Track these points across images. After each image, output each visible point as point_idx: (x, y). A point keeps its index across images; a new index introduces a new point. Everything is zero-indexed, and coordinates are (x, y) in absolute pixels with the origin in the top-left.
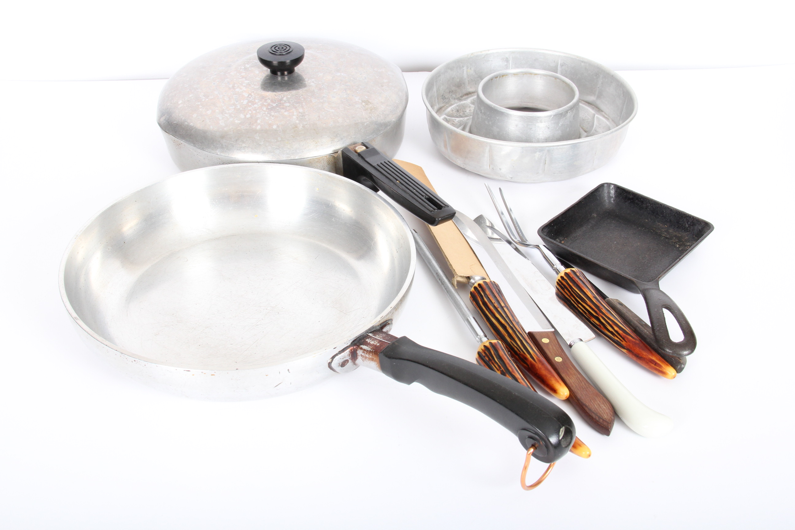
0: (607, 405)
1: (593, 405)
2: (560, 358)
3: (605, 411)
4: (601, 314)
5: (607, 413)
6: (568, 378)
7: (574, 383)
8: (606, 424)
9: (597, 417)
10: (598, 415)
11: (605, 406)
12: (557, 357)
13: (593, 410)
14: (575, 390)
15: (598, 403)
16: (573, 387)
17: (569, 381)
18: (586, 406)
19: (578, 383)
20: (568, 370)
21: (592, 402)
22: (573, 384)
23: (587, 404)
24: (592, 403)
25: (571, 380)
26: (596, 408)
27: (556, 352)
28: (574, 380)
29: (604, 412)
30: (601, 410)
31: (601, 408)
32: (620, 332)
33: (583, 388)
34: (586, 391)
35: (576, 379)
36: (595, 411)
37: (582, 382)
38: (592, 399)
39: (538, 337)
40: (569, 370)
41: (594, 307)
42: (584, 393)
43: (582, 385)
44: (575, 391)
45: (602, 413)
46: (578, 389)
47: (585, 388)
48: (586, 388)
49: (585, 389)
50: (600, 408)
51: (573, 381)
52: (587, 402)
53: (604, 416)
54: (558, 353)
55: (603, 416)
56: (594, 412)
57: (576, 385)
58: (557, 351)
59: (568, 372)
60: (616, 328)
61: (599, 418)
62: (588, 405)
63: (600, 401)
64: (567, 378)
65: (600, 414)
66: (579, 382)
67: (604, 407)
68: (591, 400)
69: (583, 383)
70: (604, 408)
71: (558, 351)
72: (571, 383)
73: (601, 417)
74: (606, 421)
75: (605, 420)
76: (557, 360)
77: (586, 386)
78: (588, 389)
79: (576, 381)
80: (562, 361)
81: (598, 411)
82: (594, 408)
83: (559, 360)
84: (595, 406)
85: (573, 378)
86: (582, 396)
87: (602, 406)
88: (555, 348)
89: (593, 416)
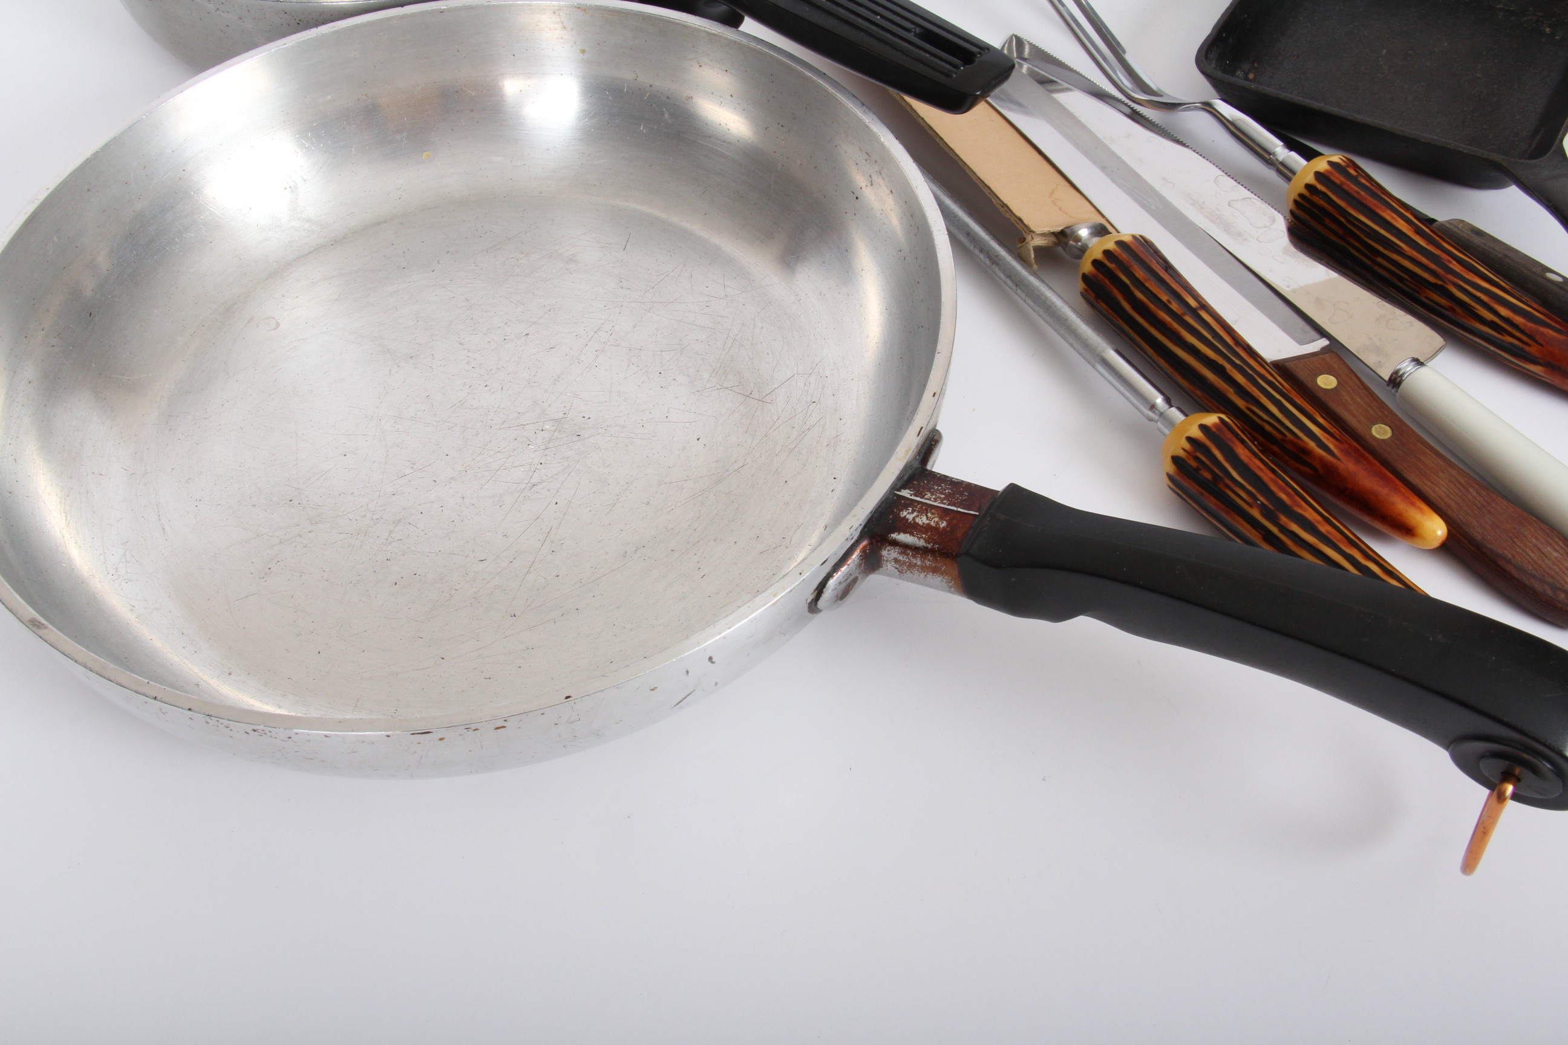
0: (1559, 545)
1: (1524, 554)
2: (1383, 426)
3: (1561, 566)
4: (1450, 277)
6: (1428, 483)
7: (1448, 496)
9: (1546, 587)
10: (1549, 580)
11: (1556, 551)
12: (1376, 426)
13: (1531, 568)
14: (1461, 516)
15: (1535, 546)
16: (1450, 508)
17: (1434, 492)
18: (1509, 561)
19: (1460, 494)
20: (1417, 459)
21: (1518, 545)
22: (1446, 499)
23: (1506, 552)
24: (1520, 547)
25: (1437, 489)
26: (1535, 562)
27: (1367, 411)
28: (1446, 488)
29: (1560, 569)
30: (1549, 562)
31: (1547, 557)
32: (1518, 320)
33: (1479, 508)
34: (1490, 512)
35: (1451, 482)
36: (1536, 570)
37: (1468, 490)
38: (1513, 534)
39: (1302, 375)
40: (1422, 458)
41: (1424, 260)
42: (1486, 523)
43: (1470, 497)
44: (1459, 519)
45: (1557, 573)
46: (1468, 513)
47: (1483, 506)
48: (1485, 503)
49: (1483, 510)
50: (1544, 558)
51: (1444, 490)
52: (1505, 549)
54: (1372, 412)
55: (1563, 582)
56: (1534, 572)
57: (1457, 503)
58: (1369, 409)
59: (1422, 467)
60: (1504, 312)
61: (1554, 588)
62: (1510, 556)
63: (1537, 539)
65: (1552, 577)
66: (1461, 491)
67: (1555, 554)
68: (1512, 541)
69: (1471, 490)
70: (1555, 558)
71: (1370, 407)
72: (1442, 499)
73: (1558, 585)
76: (1378, 434)
77: (1484, 499)
78: (1492, 507)
79: (1453, 490)
80: (1392, 436)
81: (1544, 567)
82: (1529, 562)
83: (1383, 432)
84: (1530, 556)
85: (1442, 482)
86: (1485, 533)
87: (1549, 552)
88: (1359, 400)
89: (1536, 586)
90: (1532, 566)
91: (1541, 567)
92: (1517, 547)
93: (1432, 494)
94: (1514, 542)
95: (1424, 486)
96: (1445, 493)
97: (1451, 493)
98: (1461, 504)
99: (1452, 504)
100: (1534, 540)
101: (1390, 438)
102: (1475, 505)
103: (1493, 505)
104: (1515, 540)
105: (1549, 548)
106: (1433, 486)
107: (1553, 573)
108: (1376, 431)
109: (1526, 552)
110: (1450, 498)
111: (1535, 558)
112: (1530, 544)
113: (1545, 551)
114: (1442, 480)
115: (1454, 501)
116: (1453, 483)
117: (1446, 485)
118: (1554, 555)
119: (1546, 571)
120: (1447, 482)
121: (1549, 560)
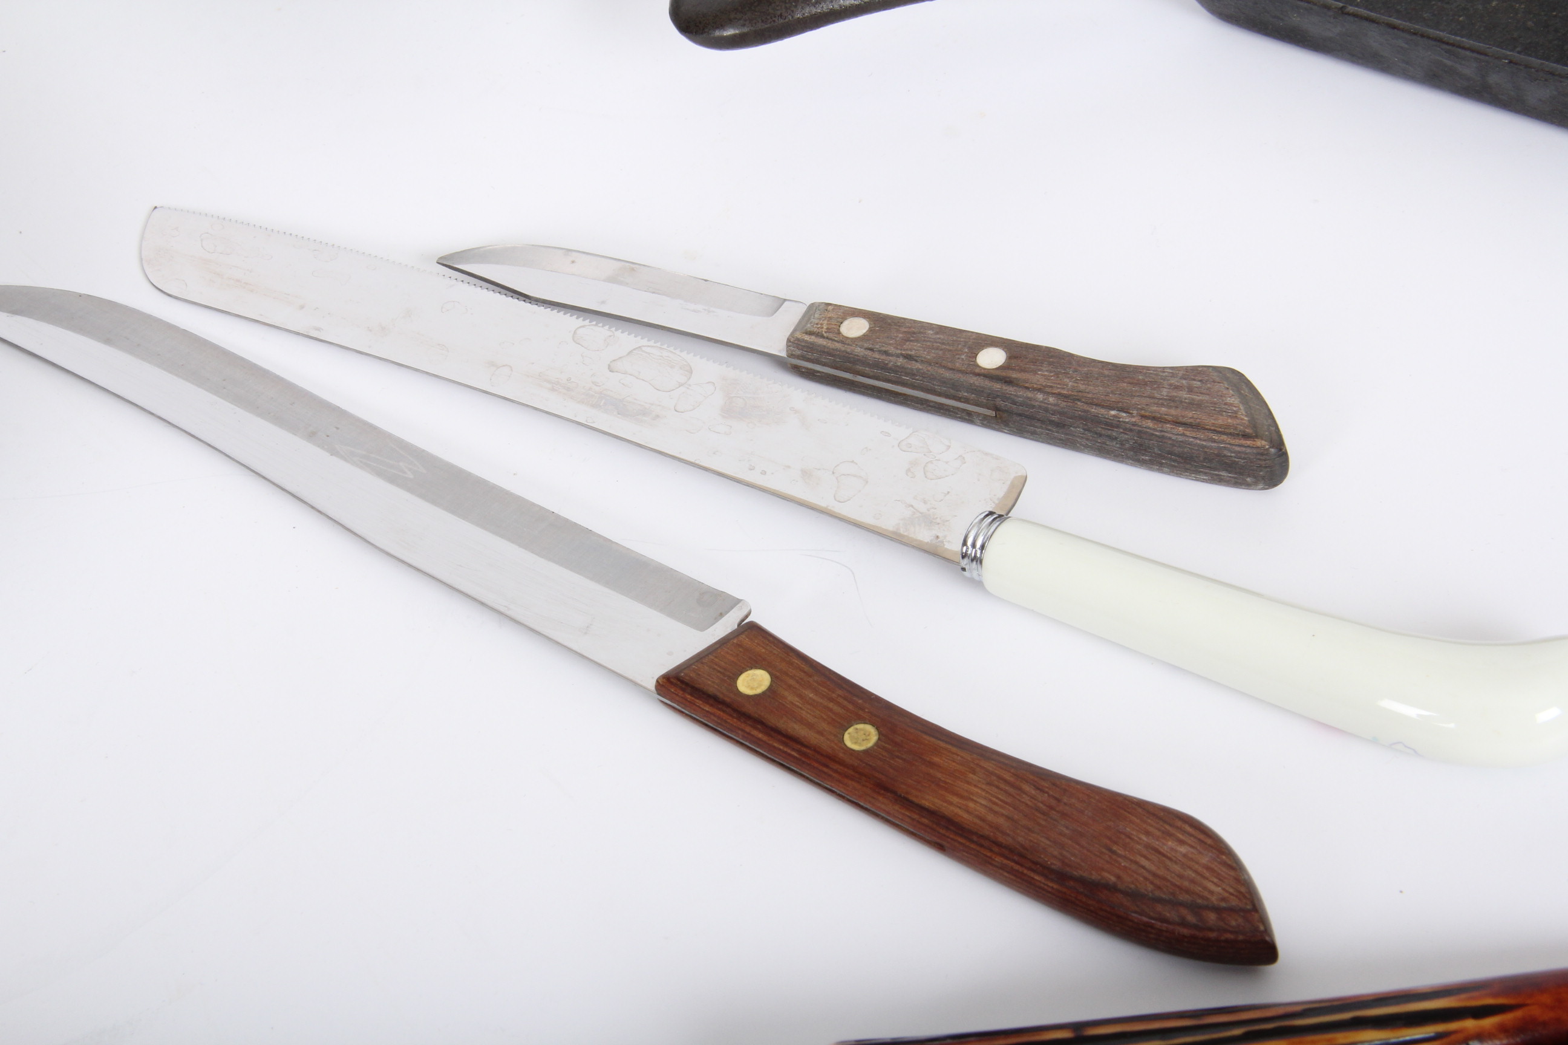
0: (1184, 832)
1: (1134, 867)
2: (860, 726)
3: (1197, 866)
5: (1208, 868)
6: (955, 800)
7: (991, 810)
8: (1240, 920)
9: (1184, 912)
10: (1184, 897)
11: (1182, 842)
12: (851, 730)
13: (1150, 887)
14: (1020, 839)
15: (1147, 846)
16: (1004, 833)
17: (968, 812)
18: (1113, 889)
19: (1009, 800)
20: (932, 764)
21: (1120, 856)
22: (990, 817)
23: (1106, 875)
24: (1125, 857)
25: (971, 805)
26: (1155, 875)
27: (831, 710)
28: (985, 798)
29: (1196, 872)
30: (1177, 868)
31: (1170, 859)
33: (1044, 814)
34: (1064, 815)
35: (989, 784)
36: (1159, 888)
37: (1020, 789)
38: (1110, 839)
39: (712, 684)
40: (936, 759)
42: (1061, 834)
43: (1026, 799)
44: (1022, 846)
45: (1192, 881)
46: (1029, 830)
47: (1051, 808)
48: (1053, 802)
49: (1053, 813)
50: (1168, 863)
51: (984, 802)
52: (1103, 869)
53: (1211, 892)
54: (836, 708)
55: (1206, 894)
56: (1158, 893)
57: (1008, 818)
58: (831, 705)
59: (939, 775)
61: (1195, 908)
62: (1113, 879)
64: (951, 803)
65: (1187, 891)
66: (1010, 795)
67: (1183, 849)
68: (1110, 850)
69: (1026, 787)
70: (1185, 856)
71: (831, 700)
72: (983, 820)
73: (1199, 901)
74: (1232, 910)
75: (1223, 904)
76: (856, 743)
77: (1049, 796)
78: (1065, 804)
79: (998, 798)
80: (879, 739)
81: (1169, 877)
82: (1146, 879)
83: (864, 737)
84: (1143, 867)
85: (976, 790)
86: (1065, 853)
87: (1172, 849)
88: (811, 695)
89: (1168, 915)
90: (1152, 883)
91: (1165, 879)
92: (1120, 859)
93: (966, 816)
94: (1114, 852)
95: (952, 808)
96: (986, 806)
97: (995, 803)
98: (1016, 817)
99: (1001, 821)
100: (1144, 838)
101: (876, 744)
102: (1038, 810)
103: (1065, 801)
104: (1115, 848)
105: (1170, 843)
106: (965, 802)
107: (1186, 884)
108: (852, 738)
109: (1136, 863)
110: (996, 813)
111: (1153, 868)
112: (1139, 847)
113: (1164, 849)
114: (975, 786)
115: (1003, 815)
116: (993, 785)
117: (983, 794)
118: (1181, 853)
119: (1176, 885)
120: (984, 787)
121: (1176, 863)
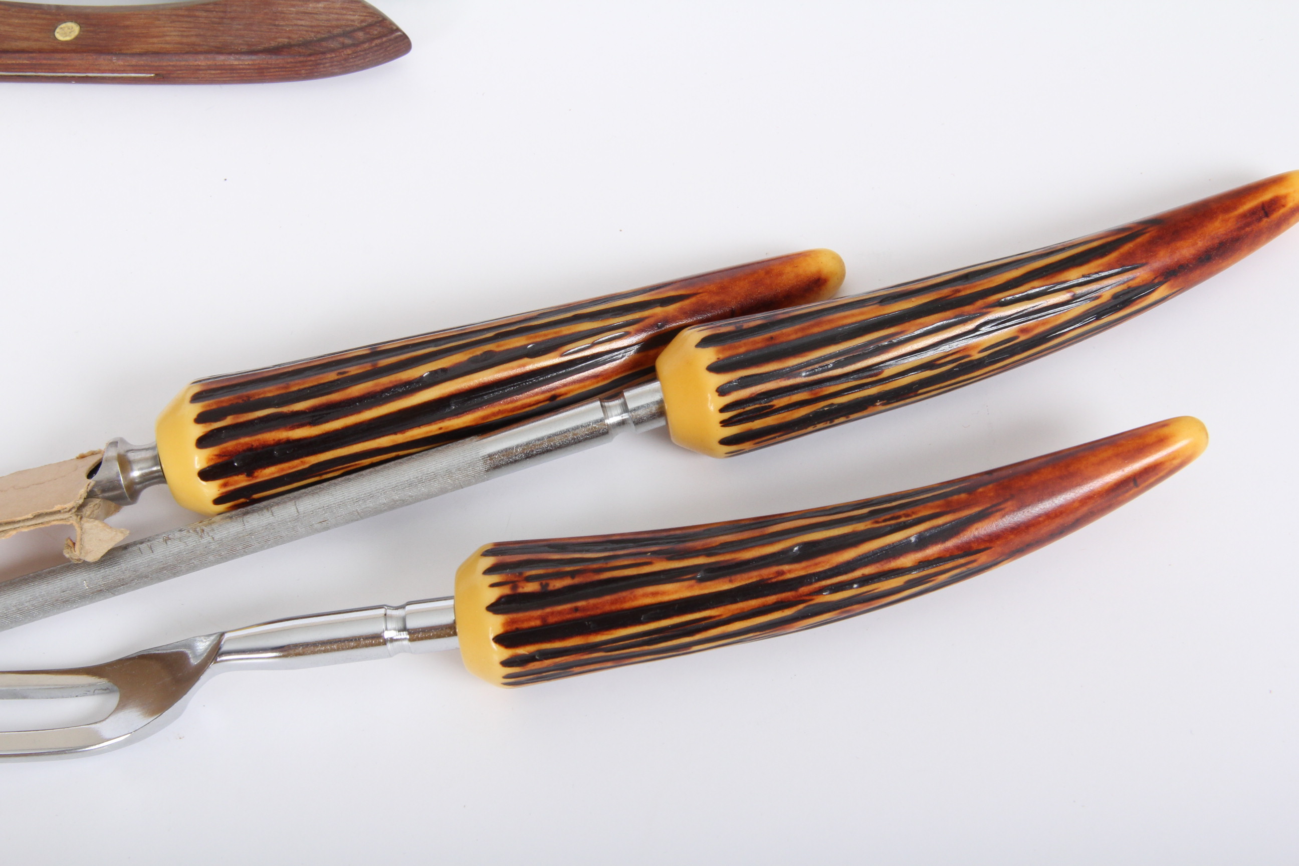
1: (295, 28)
2: (63, 25)
3: (335, 11)
5: (343, 9)
6: (155, 40)
7: (182, 36)
8: (379, 29)
9: (341, 39)
10: (336, 31)
12: (58, 30)
13: (313, 35)
14: (212, 44)
15: (297, 13)
16: (199, 45)
17: (169, 43)
19: (192, 25)
20: (127, 27)
21: (283, 26)
22: (185, 40)
23: (280, 40)
24: (287, 25)
25: (168, 38)
26: (312, 27)
27: (36, 24)
28: (175, 31)
29: (337, 14)
30: (324, 17)
31: (316, 14)
33: (219, 23)
34: (232, 19)
35: (173, 22)
36: (319, 32)
37: (195, 16)
38: (271, 19)
40: (128, 23)
42: (237, 30)
43: (202, 20)
44: (216, 47)
45: (338, 20)
46: (216, 36)
47: (222, 18)
48: (221, 15)
49: (225, 20)
50: (316, 16)
51: (176, 33)
52: (276, 38)
53: (353, 21)
54: (38, 22)
55: (350, 23)
56: (319, 36)
57: (196, 35)
58: (35, 21)
59: (135, 31)
62: (286, 40)
64: (154, 43)
65: (336, 26)
66: (190, 22)
68: (275, 25)
70: (324, 8)
71: (32, 18)
72: (182, 44)
73: (347, 29)
74: (371, 25)
75: (364, 24)
76: (66, 36)
78: (229, 12)
79: (182, 28)
80: (81, 28)
81: (321, 24)
83: (69, 30)
84: (303, 25)
85: (166, 29)
87: (314, 8)
88: (16, 21)
90: (313, 32)
91: (319, 26)
92: (285, 28)
93: (169, 46)
94: (279, 25)
96: (178, 35)
97: (183, 31)
100: (292, 9)
101: (80, 31)
102: (214, 23)
104: (277, 22)
105: (311, 5)
106: (162, 39)
107: (333, 23)
108: (61, 34)
109: (297, 25)
110: (187, 36)
111: (309, 23)
114: (164, 27)
117: (173, 29)
119: (328, 27)
121: (321, 14)
